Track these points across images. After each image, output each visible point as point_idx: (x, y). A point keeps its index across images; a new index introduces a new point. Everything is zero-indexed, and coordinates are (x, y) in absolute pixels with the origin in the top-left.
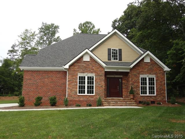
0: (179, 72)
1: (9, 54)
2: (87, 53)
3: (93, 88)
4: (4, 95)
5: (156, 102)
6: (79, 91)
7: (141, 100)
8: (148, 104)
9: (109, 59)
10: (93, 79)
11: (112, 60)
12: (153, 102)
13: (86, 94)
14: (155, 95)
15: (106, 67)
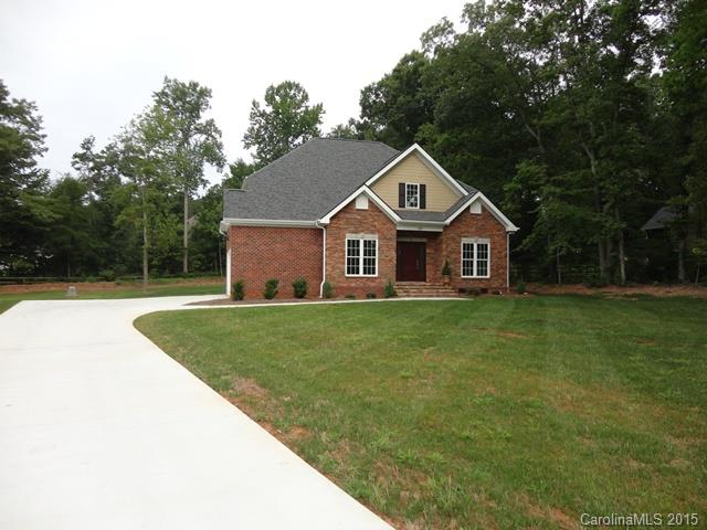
0: (530, 233)
1: (77, 166)
2: (364, 193)
3: (374, 264)
4: (69, 277)
5: (490, 291)
6: (348, 268)
7: (464, 286)
8: (477, 294)
9: (402, 205)
10: (374, 246)
11: (408, 207)
12: (484, 291)
13: (361, 274)
14: (488, 276)
15: (400, 223)
